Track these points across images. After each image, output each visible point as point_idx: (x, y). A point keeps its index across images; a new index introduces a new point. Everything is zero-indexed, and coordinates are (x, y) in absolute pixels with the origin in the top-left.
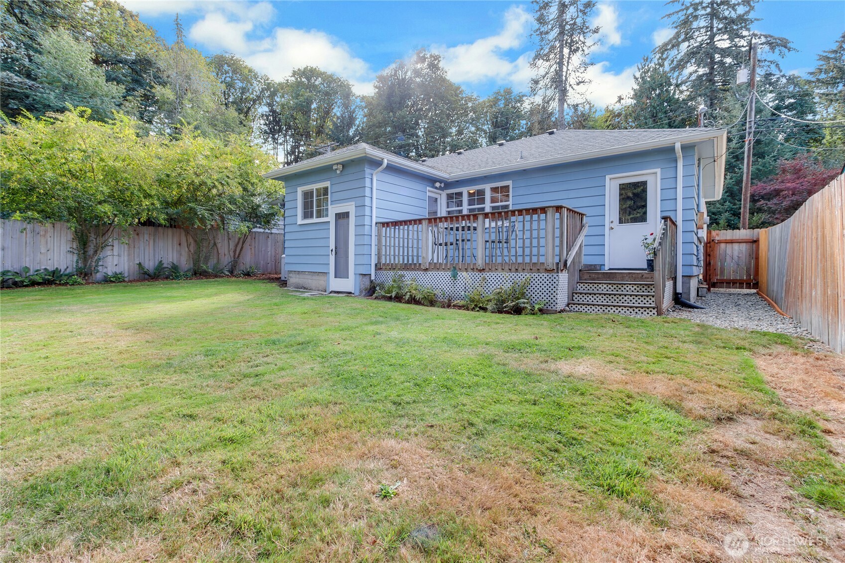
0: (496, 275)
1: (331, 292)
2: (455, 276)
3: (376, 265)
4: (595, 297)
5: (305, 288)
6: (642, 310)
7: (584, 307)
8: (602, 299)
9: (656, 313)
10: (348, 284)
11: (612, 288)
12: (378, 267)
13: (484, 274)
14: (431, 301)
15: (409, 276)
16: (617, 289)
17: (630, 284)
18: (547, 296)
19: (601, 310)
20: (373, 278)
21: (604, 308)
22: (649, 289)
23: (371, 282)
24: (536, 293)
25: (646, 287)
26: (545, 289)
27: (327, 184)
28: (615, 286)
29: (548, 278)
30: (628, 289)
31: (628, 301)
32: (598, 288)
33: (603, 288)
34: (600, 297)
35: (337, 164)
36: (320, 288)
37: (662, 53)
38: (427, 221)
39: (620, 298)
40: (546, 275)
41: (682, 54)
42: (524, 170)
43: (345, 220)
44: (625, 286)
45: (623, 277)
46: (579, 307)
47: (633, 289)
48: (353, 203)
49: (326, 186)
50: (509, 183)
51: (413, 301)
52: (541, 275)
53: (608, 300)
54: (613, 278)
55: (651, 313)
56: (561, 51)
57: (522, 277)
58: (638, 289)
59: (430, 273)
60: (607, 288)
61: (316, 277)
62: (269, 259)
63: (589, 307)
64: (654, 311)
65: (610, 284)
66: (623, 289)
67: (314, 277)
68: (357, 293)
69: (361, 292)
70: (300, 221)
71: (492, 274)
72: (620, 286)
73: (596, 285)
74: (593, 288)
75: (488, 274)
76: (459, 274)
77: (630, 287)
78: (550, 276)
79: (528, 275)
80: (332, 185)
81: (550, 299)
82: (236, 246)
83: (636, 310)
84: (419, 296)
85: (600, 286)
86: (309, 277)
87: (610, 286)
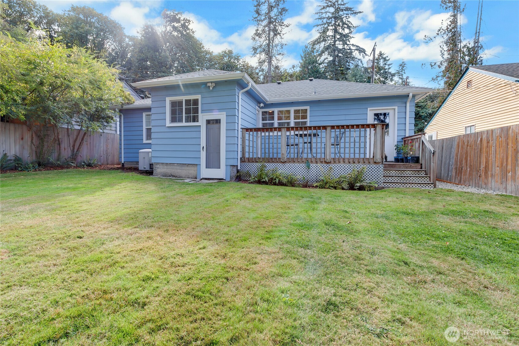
0: (339, 165)
1: (201, 179)
2: (308, 167)
3: (241, 158)
4: (393, 178)
5: (174, 176)
6: (425, 185)
7: (391, 184)
8: (397, 180)
9: (433, 186)
10: (221, 173)
11: (398, 173)
12: (243, 160)
13: (331, 165)
14: (291, 183)
15: (270, 167)
16: (401, 173)
17: (408, 170)
18: (376, 178)
19: (402, 186)
20: (239, 168)
21: (403, 185)
22: (419, 173)
23: (238, 171)
24: (368, 177)
25: (417, 172)
26: (374, 174)
27: (199, 97)
28: (400, 172)
29: (376, 167)
30: (407, 173)
31: (412, 180)
32: (390, 173)
33: (393, 173)
34: (396, 178)
35: (212, 82)
36: (190, 176)
37: (313, 45)
38: (285, 129)
39: (408, 178)
40: (374, 166)
41: (322, 48)
42: (319, 101)
43: (216, 126)
44: (406, 172)
45: (400, 166)
46: (388, 184)
47: (410, 173)
48: (225, 113)
49: (197, 98)
50: (308, 108)
51: (281, 184)
52: (371, 166)
53: (400, 180)
54: (395, 167)
55: (430, 187)
56: (269, 34)
57: (359, 167)
58: (413, 173)
59: (287, 165)
60: (395, 173)
61: (186, 168)
62: (102, 153)
63: (394, 184)
64: (432, 185)
65: (397, 170)
66: (404, 173)
67: (183, 168)
68: (229, 179)
69: (231, 178)
70: (168, 124)
71: (336, 165)
72: (402, 172)
73: (388, 171)
74: (387, 173)
75: (333, 165)
76: (311, 165)
77: (408, 172)
78: (378, 166)
79: (362, 166)
80: (202, 98)
81: (377, 180)
82: (75, 141)
83: (422, 185)
84: (285, 181)
85: (391, 171)
86: (178, 167)
87: (397, 172)
